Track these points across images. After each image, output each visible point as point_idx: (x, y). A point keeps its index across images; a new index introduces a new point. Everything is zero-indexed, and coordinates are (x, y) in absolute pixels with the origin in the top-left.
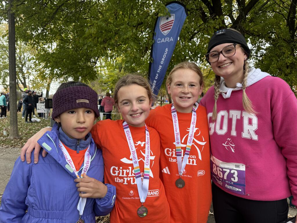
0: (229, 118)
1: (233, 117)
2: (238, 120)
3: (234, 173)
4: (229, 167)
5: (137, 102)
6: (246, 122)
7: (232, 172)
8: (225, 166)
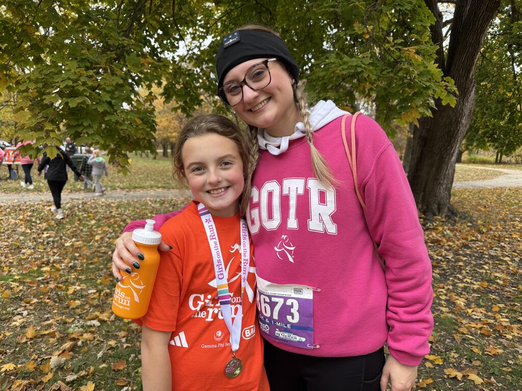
0: (281, 194)
1: (289, 192)
2: (299, 197)
3: (292, 306)
4: (282, 293)
5: (219, 167)
6: (314, 198)
7: (289, 302)
8: (276, 293)
